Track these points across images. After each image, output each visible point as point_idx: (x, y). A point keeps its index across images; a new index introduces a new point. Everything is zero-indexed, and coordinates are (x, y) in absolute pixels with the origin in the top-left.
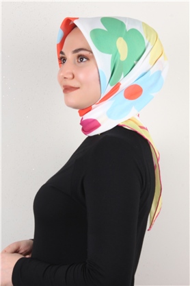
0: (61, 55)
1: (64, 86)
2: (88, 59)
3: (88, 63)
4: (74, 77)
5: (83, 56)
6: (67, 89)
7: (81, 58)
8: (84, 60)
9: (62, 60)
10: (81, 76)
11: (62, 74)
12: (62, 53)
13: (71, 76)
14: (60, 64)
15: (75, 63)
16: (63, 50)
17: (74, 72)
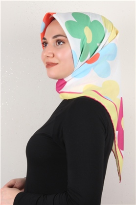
0: (43, 40)
1: (47, 63)
2: (64, 43)
3: (64, 45)
4: (54, 56)
5: (60, 41)
6: (49, 65)
7: (59, 42)
8: (61, 43)
9: (45, 44)
10: (59, 55)
11: (45, 54)
12: (44, 39)
13: (52, 55)
14: (43, 47)
15: (54, 46)
16: (45, 37)
17: (54, 52)
